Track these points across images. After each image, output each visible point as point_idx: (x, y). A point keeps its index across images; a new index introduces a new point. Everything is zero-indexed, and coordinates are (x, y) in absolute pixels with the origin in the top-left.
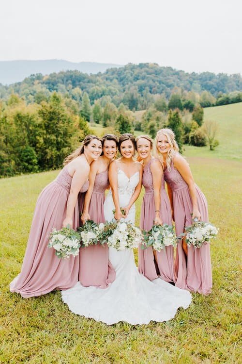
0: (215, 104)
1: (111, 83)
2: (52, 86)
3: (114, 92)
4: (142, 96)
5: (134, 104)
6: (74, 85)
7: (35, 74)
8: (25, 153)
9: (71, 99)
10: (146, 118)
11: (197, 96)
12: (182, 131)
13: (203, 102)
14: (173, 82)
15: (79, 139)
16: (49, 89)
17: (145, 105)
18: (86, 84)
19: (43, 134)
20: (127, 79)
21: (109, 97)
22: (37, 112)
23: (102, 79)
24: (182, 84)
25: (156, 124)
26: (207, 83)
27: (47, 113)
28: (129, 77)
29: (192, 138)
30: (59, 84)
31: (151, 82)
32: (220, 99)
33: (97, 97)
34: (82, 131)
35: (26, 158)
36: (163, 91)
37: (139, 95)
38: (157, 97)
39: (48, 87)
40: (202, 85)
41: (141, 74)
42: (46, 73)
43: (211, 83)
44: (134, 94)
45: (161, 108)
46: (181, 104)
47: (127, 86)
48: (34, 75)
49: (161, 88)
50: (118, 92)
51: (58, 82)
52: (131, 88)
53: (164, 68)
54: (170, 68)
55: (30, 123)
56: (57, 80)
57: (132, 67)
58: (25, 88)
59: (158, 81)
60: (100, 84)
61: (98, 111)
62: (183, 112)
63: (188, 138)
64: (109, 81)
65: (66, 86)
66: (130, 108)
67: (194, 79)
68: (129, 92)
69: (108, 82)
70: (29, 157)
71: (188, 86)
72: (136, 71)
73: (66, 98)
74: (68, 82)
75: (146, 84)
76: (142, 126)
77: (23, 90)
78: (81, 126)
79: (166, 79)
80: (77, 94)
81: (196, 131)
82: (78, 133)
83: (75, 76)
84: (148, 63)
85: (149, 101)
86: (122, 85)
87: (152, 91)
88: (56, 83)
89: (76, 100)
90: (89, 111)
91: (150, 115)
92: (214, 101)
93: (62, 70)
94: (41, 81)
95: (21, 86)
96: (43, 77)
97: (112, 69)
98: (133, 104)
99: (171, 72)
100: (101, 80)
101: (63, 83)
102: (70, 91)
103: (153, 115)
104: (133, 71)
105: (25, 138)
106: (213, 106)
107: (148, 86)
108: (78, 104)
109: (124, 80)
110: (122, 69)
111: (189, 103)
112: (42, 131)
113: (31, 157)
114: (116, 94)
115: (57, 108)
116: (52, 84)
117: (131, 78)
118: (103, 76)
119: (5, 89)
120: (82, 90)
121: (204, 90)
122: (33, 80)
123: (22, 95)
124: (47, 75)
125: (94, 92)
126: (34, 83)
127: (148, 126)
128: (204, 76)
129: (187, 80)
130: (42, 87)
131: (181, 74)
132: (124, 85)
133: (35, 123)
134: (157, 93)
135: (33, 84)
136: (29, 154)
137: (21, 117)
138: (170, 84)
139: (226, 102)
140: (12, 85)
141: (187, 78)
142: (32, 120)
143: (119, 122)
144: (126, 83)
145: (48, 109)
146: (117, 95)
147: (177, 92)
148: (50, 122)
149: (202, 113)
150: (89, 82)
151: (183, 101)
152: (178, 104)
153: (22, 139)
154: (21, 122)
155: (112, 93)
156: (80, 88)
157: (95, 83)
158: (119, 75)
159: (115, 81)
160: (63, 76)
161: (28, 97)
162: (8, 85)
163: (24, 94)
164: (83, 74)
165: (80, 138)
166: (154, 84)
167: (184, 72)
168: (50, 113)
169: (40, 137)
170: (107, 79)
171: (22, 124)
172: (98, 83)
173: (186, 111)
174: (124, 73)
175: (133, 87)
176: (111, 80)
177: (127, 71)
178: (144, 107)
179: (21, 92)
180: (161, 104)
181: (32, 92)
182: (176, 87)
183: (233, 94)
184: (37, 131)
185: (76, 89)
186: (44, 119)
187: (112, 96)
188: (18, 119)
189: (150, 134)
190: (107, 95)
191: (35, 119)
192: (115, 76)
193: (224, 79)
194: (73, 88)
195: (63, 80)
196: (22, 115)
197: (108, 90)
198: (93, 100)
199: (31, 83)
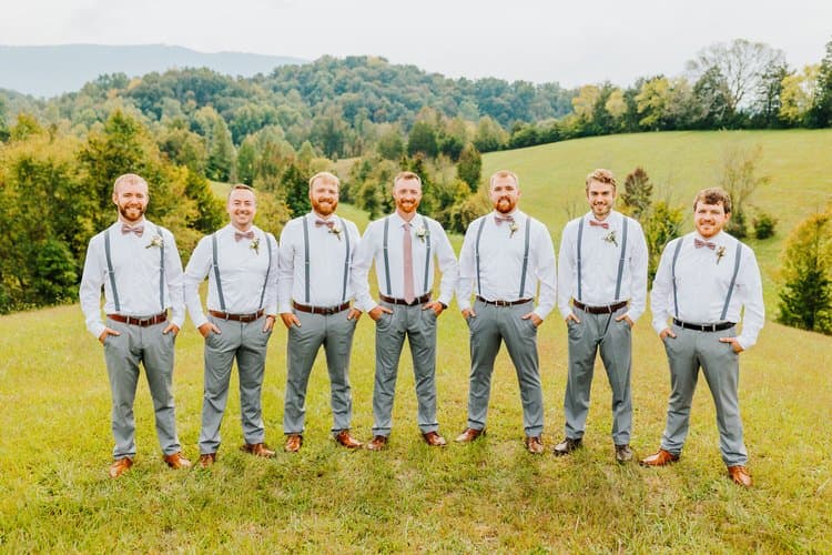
0: (507, 145)
1: (284, 98)
2: (149, 103)
3: (291, 117)
4: (353, 126)
5: (335, 144)
6: (201, 101)
7: (110, 75)
8: (45, 256)
9: (186, 130)
10: (358, 174)
11: (470, 129)
12: (433, 201)
13: (484, 140)
14: (421, 99)
15: (185, 223)
16: (143, 109)
17: (360, 147)
18: (228, 98)
19: (93, 208)
20: (320, 90)
21: (278, 128)
22: (73, 157)
23: (265, 89)
24: (439, 103)
25: (379, 188)
26: (492, 101)
27: (102, 158)
28: (324, 85)
29: (458, 217)
30: (165, 99)
31: (372, 97)
32: (517, 134)
33: (253, 128)
34: (194, 203)
35: (48, 269)
36: (400, 118)
37: (344, 124)
38: (384, 129)
39: (139, 104)
40: (480, 105)
41: (351, 78)
42: (135, 73)
43: (500, 101)
44: (335, 122)
45: (391, 152)
46: (436, 145)
47: (320, 105)
48: (106, 77)
49: (395, 111)
50: (301, 119)
51: (164, 94)
52: (328, 110)
53: (401, 67)
54: (413, 69)
55: (55, 184)
56: (160, 89)
57: (331, 65)
58: (86, 107)
59: (387, 95)
60: (260, 99)
61: (251, 159)
62: (437, 161)
63: (447, 216)
64: (280, 93)
65: (183, 104)
66: (325, 153)
67: (464, 93)
68: (325, 118)
69: (278, 96)
70: (54, 266)
71: (452, 108)
72: (341, 74)
73: (176, 129)
74: (186, 95)
75: (360, 101)
76: (350, 192)
77: (81, 111)
78: (191, 190)
79: (403, 92)
80: (204, 119)
81: (465, 202)
82: (183, 206)
83: (204, 81)
84: (366, 58)
85: (369, 138)
86: (309, 103)
87: (375, 115)
88: (159, 97)
89: (202, 134)
90: (230, 157)
91: (367, 168)
92: (506, 138)
93: (172, 68)
94: (123, 90)
95: (77, 101)
96: (129, 81)
97: (286, 66)
98: (332, 145)
99: (417, 76)
100: (262, 92)
101: (176, 97)
102: (191, 114)
103: (374, 169)
104: (334, 74)
105: (44, 219)
106: (504, 148)
107: (366, 106)
108: (204, 141)
109: (313, 92)
110: (308, 69)
111: (453, 142)
112: (88, 203)
113: (61, 266)
114: (295, 120)
115: (126, 146)
116: (148, 98)
117: (329, 88)
118: (265, 83)
119: (36, 107)
120: (219, 112)
121: (482, 115)
122: (106, 87)
123: (78, 122)
124: (137, 78)
125: (245, 117)
126: (108, 94)
127: (361, 192)
128: (484, 87)
129: (450, 94)
130: (125, 105)
131: (436, 81)
132: (313, 102)
133: (70, 183)
134: (385, 120)
135: (105, 97)
136: (56, 258)
137: (32, 167)
138: (412, 101)
139: (531, 140)
140: (56, 98)
141: (450, 89)
142: (61, 176)
143: (290, 182)
144: (317, 98)
145: (102, 150)
146: (299, 125)
147: (427, 118)
148: (108, 182)
149: (479, 163)
150: (234, 94)
151: (440, 137)
152: (429, 143)
153: (35, 222)
154: (33, 180)
155: (287, 120)
156: (214, 107)
157: (248, 97)
158: (303, 81)
159: (295, 93)
160: (175, 81)
161: (93, 126)
162: (47, 99)
163: (84, 119)
164: (221, 77)
165: (188, 217)
166: (377, 102)
167: (442, 76)
168: (108, 158)
169: (85, 216)
170: (275, 89)
171: (35, 185)
172: (255, 97)
173: (444, 160)
174: (313, 78)
175: (333, 107)
176: (285, 92)
177: (320, 73)
178: (356, 149)
179: (77, 115)
180: (392, 144)
181: (101, 115)
182: (425, 107)
183: (544, 125)
184: (76, 202)
185: (204, 109)
186: (95, 174)
187: (286, 126)
188: (24, 174)
189: (365, 208)
190: (275, 124)
191: (68, 173)
192: (294, 82)
193: (525, 94)
194: (197, 108)
195: (174, 90)
196: (34, 162)
197: (277, 112)
198: (244, 133)
199: (100, 93)
